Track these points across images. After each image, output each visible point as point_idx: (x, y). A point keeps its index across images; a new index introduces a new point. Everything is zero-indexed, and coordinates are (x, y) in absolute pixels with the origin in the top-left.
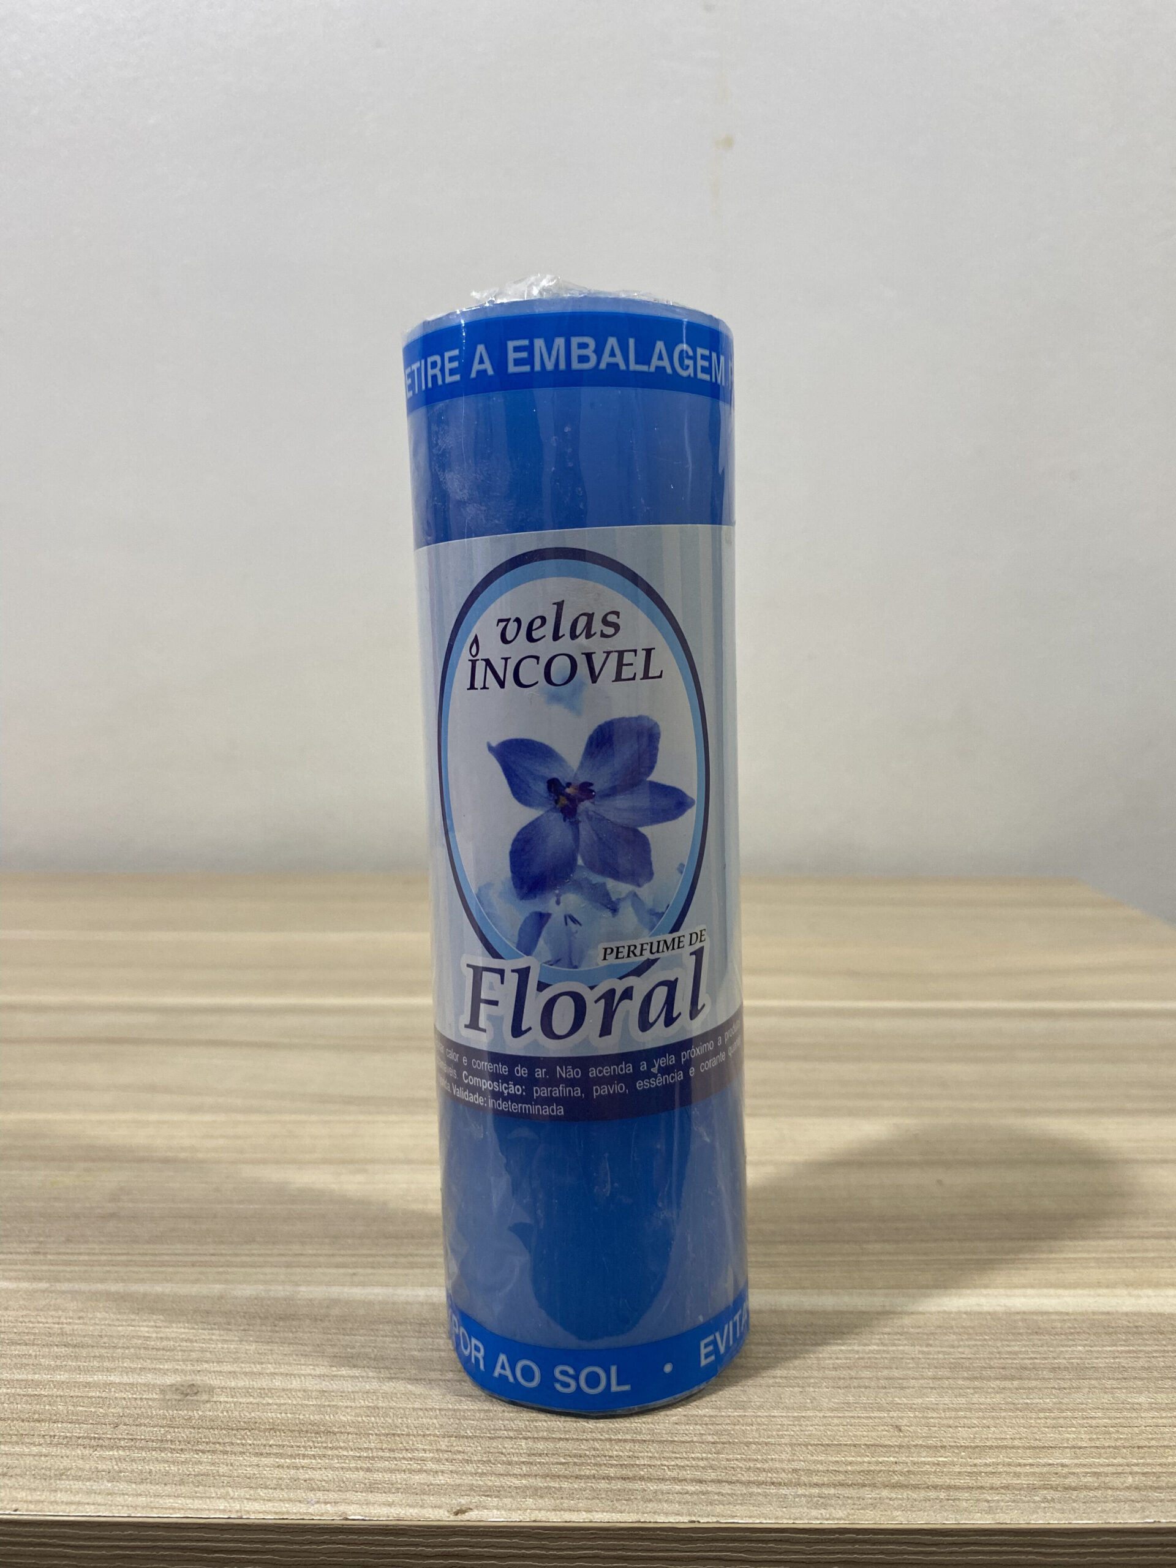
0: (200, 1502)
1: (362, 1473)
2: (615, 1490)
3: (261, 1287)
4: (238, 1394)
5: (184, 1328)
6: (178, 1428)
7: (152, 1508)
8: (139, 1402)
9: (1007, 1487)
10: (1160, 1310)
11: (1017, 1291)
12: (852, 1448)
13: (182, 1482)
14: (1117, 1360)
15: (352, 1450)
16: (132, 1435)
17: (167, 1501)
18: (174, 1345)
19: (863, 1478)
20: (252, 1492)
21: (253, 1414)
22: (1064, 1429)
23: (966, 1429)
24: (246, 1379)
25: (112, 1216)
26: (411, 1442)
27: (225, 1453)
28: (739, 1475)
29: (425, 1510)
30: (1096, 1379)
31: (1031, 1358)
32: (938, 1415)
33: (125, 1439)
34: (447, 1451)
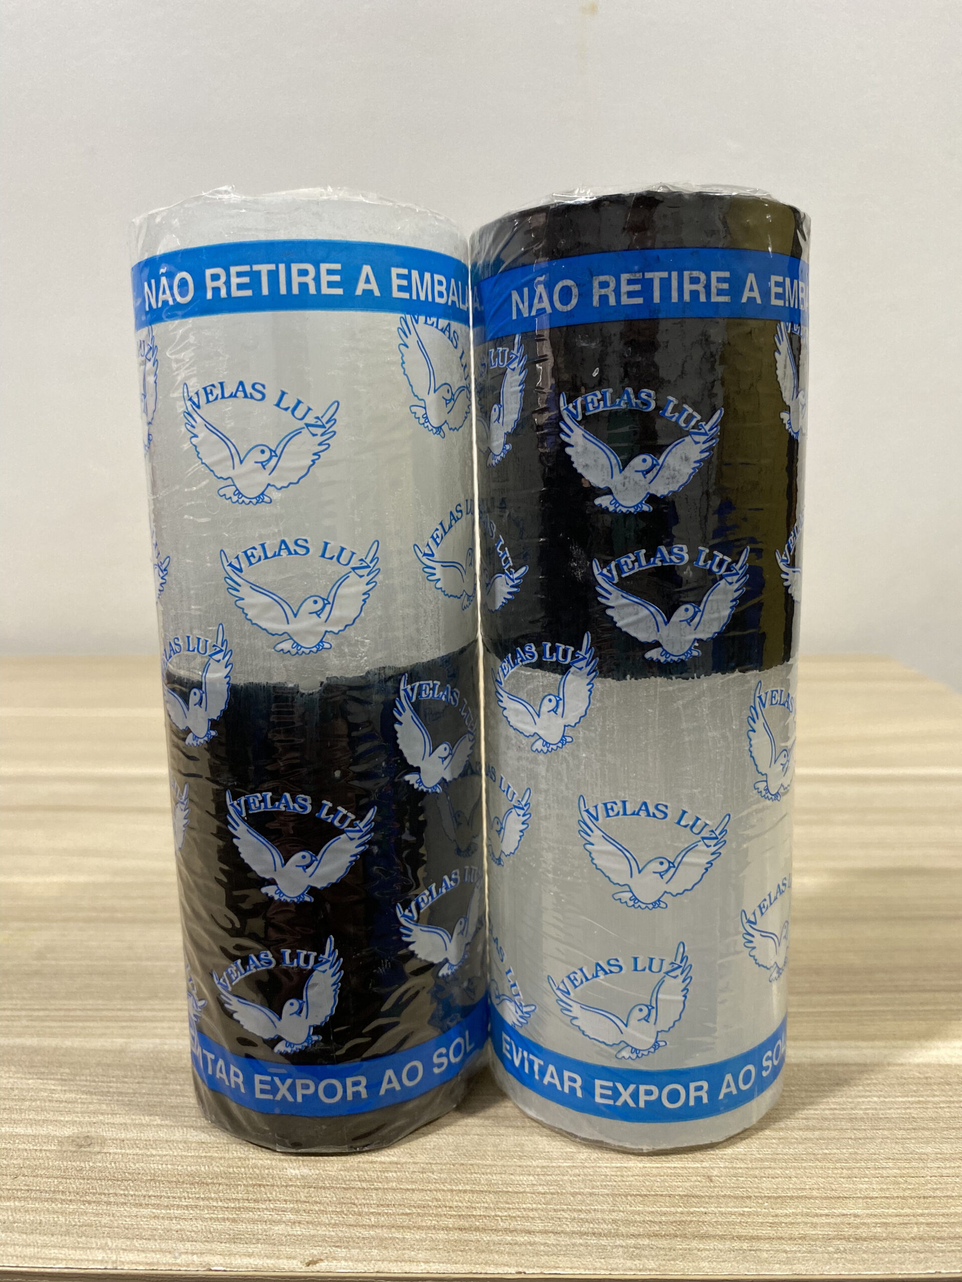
0: (82, 1252)
1: (228, 1223)
2: (452, 1241)
3: (158, 1041)
4: (126, 1146)
5: (86, 1081)
6: (70, 1179)
7: (38, 1258)
8: (38, 1154)
9: (803, 1238)
10: (948, 1061)
11: (822, 1043)
12: (667, 1198)
13: (67, 1233)
14: (908, 1111)
15: (221, 1201)
16: (28, 1186)
17: (52, 1251)
18: (75, 1098)
19: (675, 1228)
20: (128, 1243)
21: (137, 1165)
22: (858, 1179)
23: (770, 1179)
24: (135, 1131)
25: (37, 973)
26: (274, 1193)
27: (108, 1203)
28: (564, 1226)
29: (281, 1261)
30: (889, 1129)
31: (831, 1109)
32: (746, 1166)
33: (22, 1190)
34: (305, 1202)
